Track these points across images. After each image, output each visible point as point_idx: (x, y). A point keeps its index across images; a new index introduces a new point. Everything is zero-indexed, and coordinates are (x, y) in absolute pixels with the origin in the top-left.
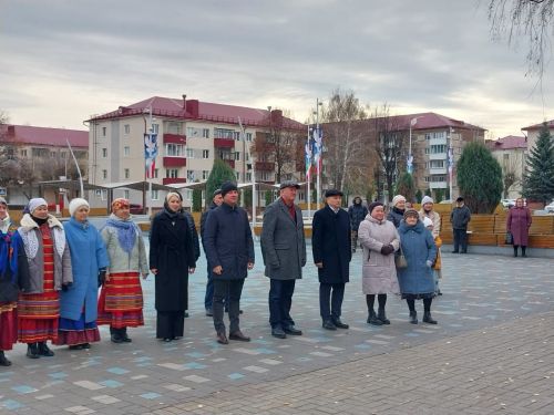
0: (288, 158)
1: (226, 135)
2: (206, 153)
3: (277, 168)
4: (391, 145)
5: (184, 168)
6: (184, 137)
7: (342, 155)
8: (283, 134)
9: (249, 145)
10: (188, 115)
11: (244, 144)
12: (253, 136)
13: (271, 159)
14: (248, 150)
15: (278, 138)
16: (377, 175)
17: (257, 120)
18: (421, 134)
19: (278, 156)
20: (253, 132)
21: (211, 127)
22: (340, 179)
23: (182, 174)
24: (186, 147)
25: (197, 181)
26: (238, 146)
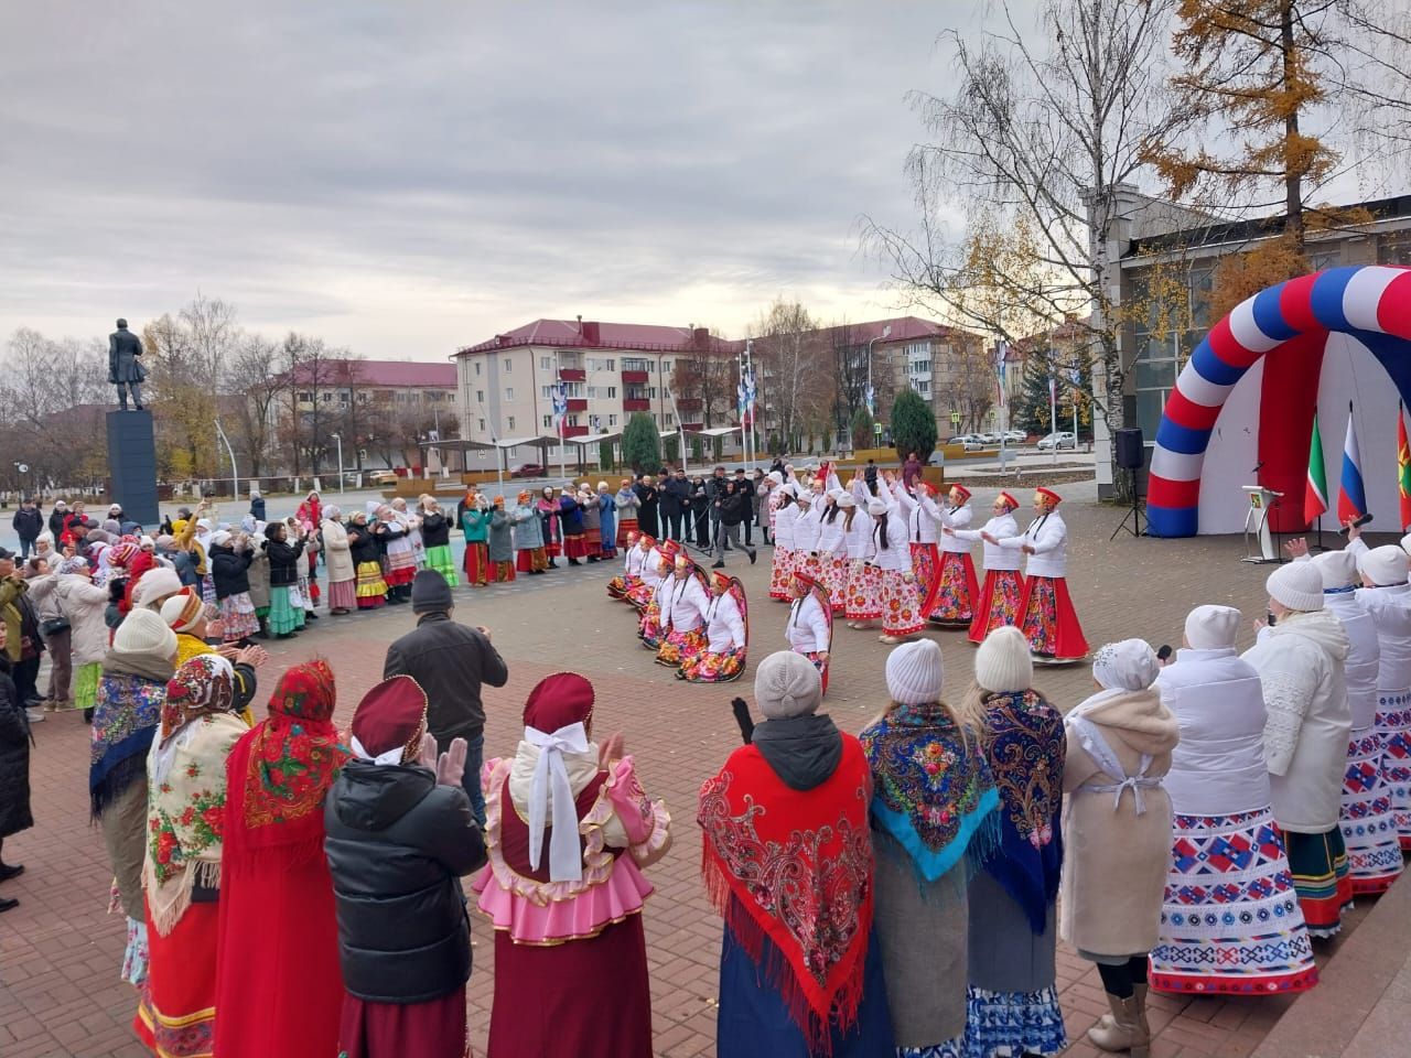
0: (719, 393)
1: (637, 367)
2: (612, 391)
3: (705, 407)
4: (855, 365)
5: (584, 412)
6: (583, 373)
7: (790, 385)
8: (712, 360)
9: (667, 377)
10: (586, 342)
11: (661, 376)
12: (673, 366)
13: (697, 394)
14: (666, 384)
15: (705, 366)
16: (837, 408)
17: (677, 343)
18: (896, 347)
19: (705, 389)
20: (671, 359)
21: (617, 357)
22: (788, 416)
23: (583, 420)
24: (586, 385)
25: (605, 431)
26: (653, 379)
